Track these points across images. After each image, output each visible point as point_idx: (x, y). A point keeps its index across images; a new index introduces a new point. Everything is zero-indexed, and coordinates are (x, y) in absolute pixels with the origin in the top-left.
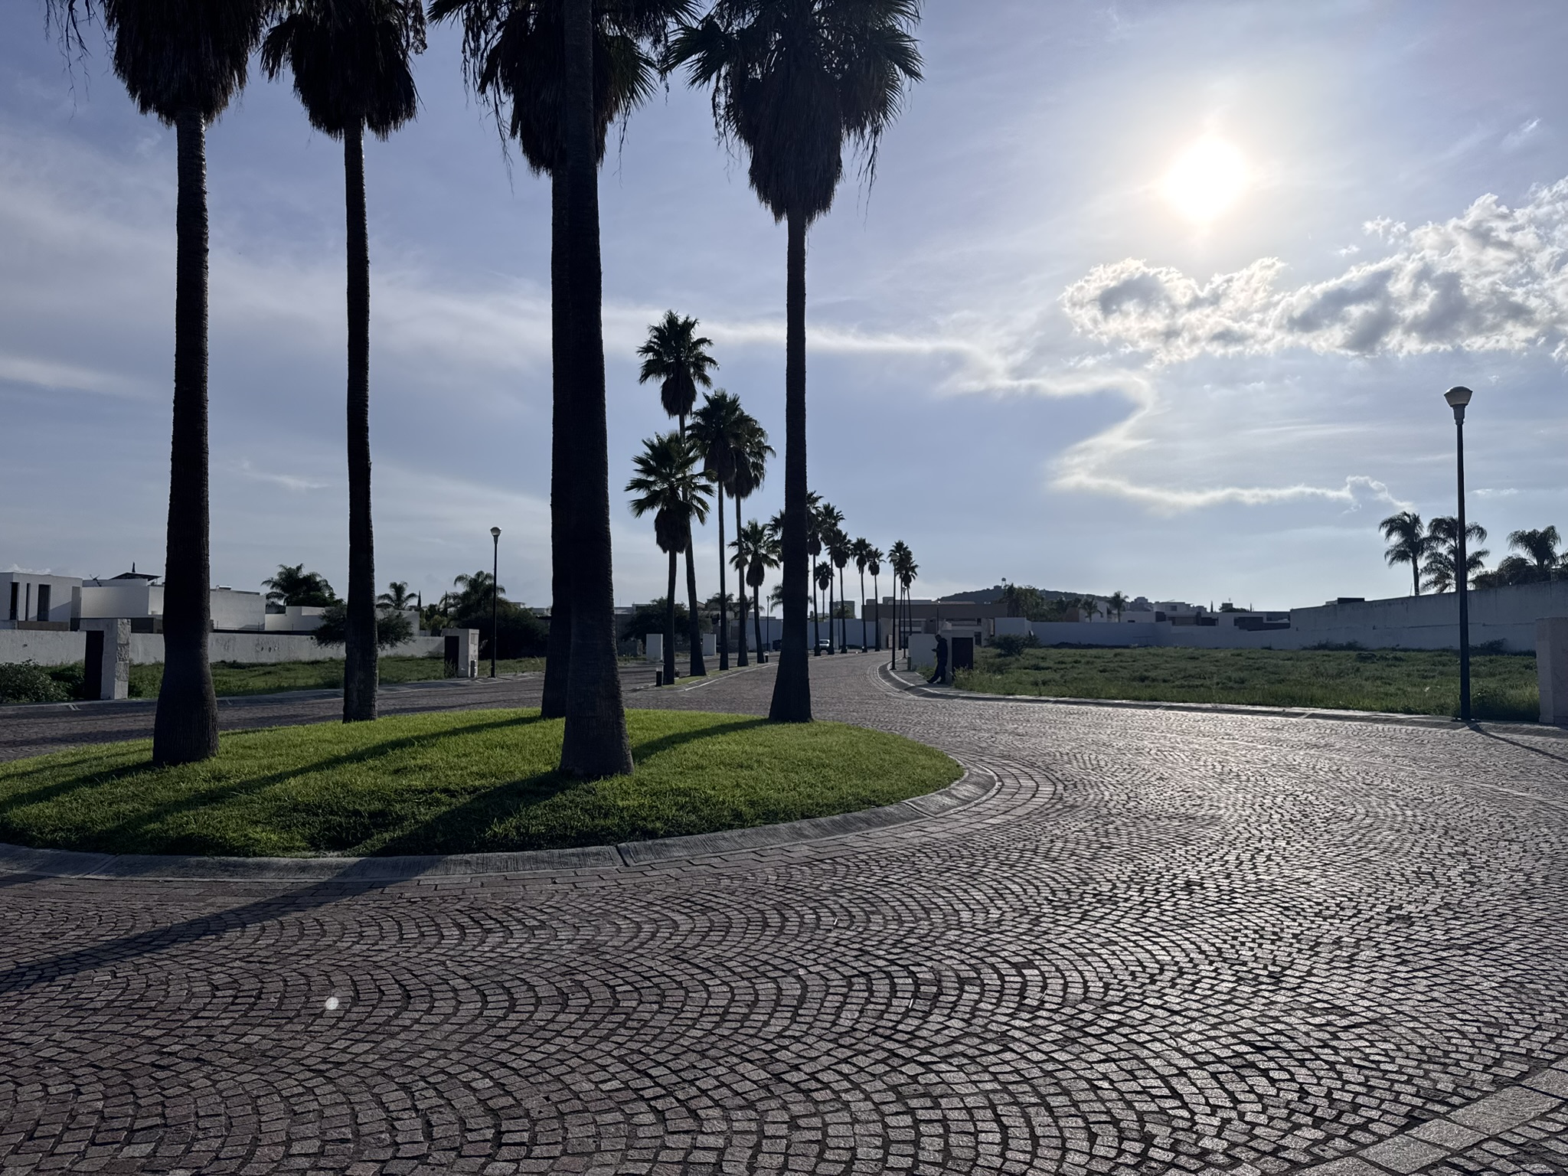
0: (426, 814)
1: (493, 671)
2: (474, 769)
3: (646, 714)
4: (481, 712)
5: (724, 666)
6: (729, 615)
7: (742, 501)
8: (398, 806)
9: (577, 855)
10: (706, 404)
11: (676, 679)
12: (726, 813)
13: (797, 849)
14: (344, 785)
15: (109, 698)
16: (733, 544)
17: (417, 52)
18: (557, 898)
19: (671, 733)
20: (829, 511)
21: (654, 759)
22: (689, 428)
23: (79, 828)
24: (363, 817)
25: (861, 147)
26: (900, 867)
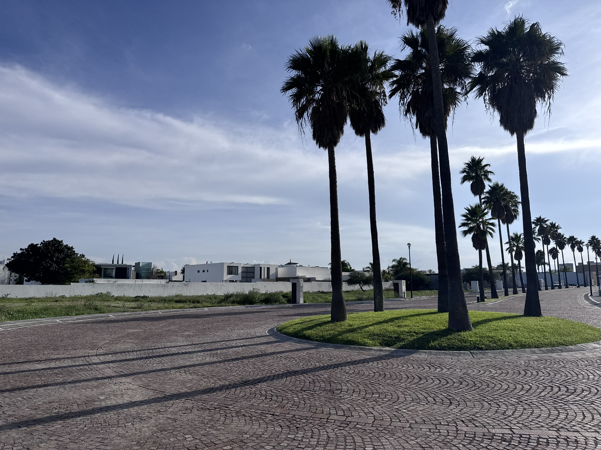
0: (411, 339)
1: (412, 295)
2: (421, 327)
3: (475, 312)
4: (418, 310)
5: (506, 294)
6: (508, 272)
7: (509, 225)
8: (402, 336)
9: (458, 353)
10: (490, 188)
11: (486, 300)
12: (506, 344)
13: (532, 357)
14: (385, 329)
15: (299, 303)
16: (507, 243)
17: (384, 106)
18: (454, 363)
19: (485, 319)
20: (553, 225)
21: (479, 327)
22: (483, 198)
23: (322, 337)
24: (393, 338)
25: (544, 104)
26: (571, 364)
